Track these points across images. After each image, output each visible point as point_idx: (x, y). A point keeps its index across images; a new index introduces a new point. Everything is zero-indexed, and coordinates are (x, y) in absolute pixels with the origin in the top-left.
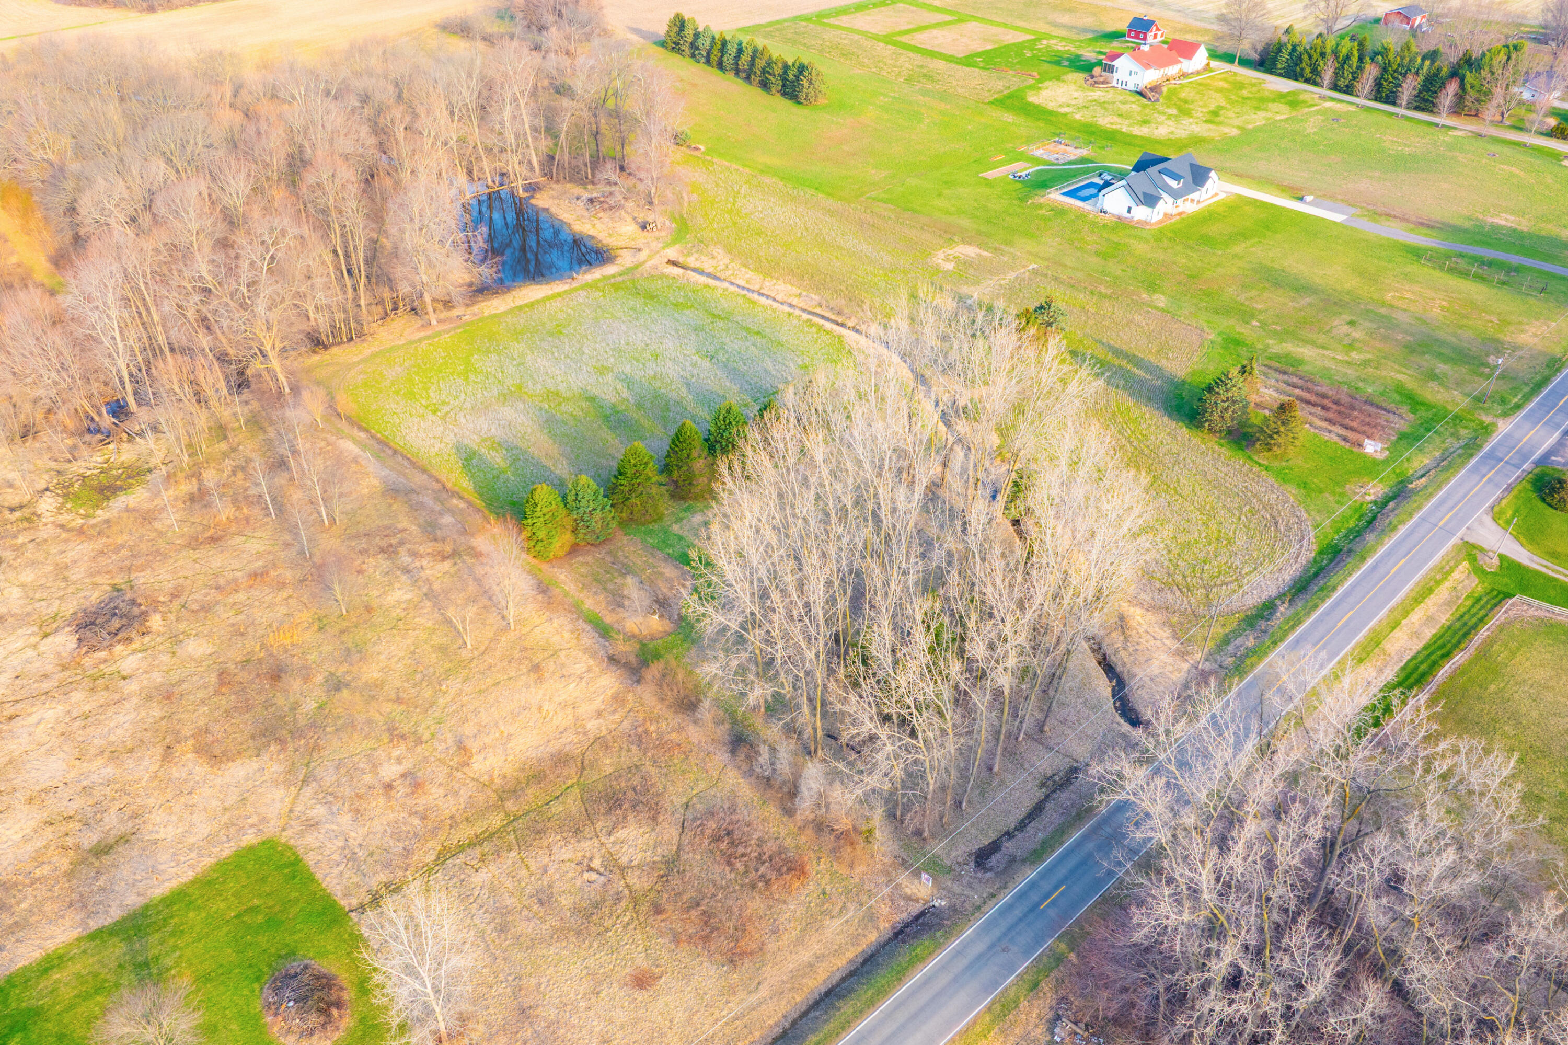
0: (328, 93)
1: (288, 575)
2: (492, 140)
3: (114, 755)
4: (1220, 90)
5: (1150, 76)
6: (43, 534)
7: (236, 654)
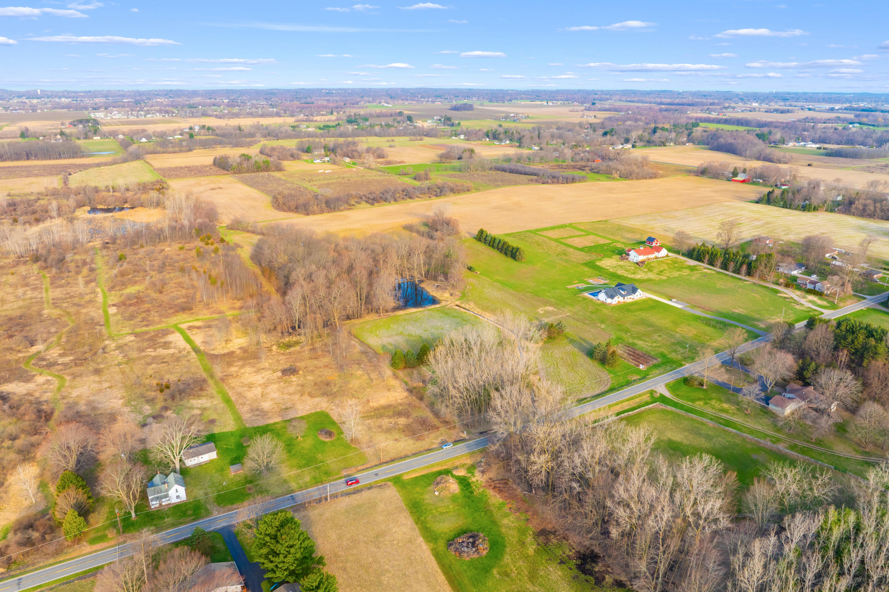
0: (362, 249)
1: (333, 366)
2: (409, 266)
3: (290, 394)
4: (667, 264)
5: (641, 258)
6: (273, 353)
7: (319, 379)
